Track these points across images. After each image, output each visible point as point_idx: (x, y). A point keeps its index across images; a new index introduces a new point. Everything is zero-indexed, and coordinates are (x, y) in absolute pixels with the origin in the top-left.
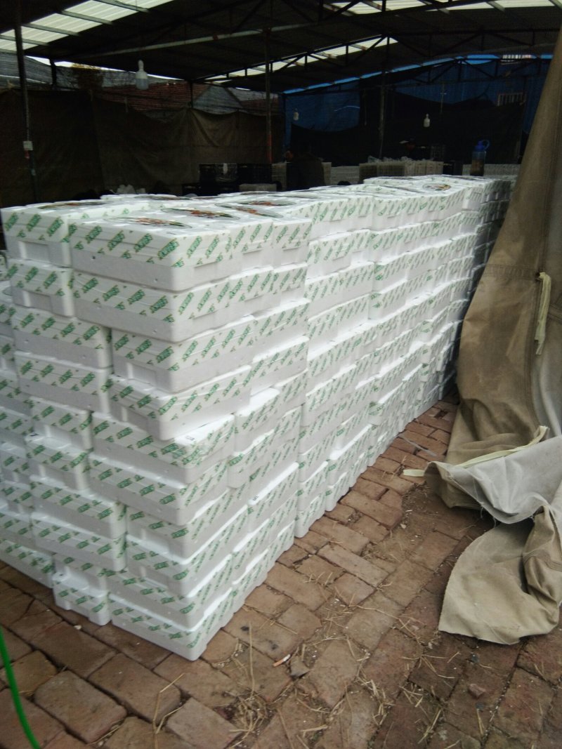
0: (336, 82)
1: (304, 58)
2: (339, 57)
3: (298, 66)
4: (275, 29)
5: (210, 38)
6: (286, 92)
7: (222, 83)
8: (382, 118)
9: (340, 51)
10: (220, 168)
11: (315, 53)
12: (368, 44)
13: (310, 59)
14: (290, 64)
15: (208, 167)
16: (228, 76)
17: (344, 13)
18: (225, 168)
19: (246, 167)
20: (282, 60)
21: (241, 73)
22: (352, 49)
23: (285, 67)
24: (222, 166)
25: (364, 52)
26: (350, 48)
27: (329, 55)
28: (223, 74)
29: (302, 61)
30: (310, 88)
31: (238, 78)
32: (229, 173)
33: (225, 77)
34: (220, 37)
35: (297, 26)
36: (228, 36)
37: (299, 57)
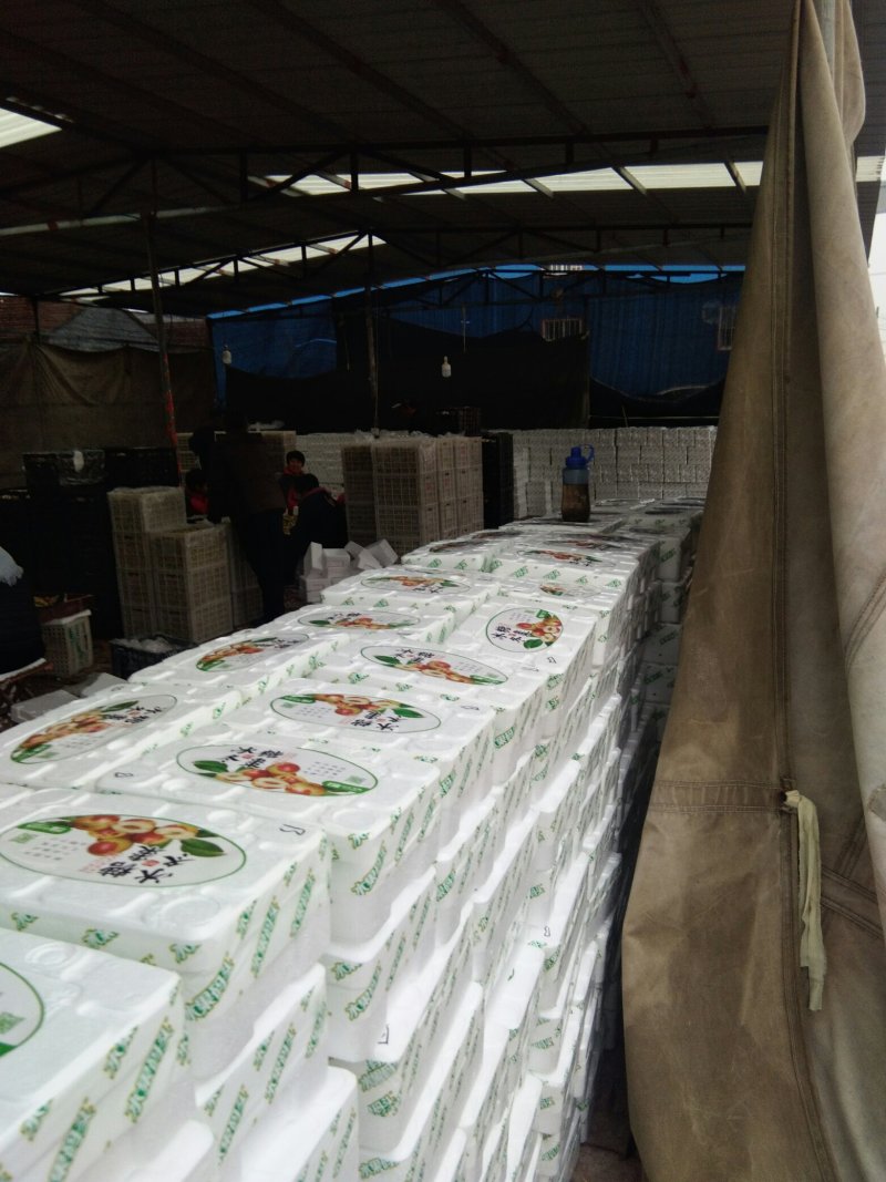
0: (295, 302)
1: (231, 265)
2: (293, 264)
3: (225, 276)
4: (162, 214)
5: (44, 227)
6: (213, 316)
7: (95, 302)
8: (373, 363)
9: (291, 255)
10: (66, 460)
11: (250, 256)
12: (338, 245)
13: (243, 267)
14: (208, 272)
15: (43, 460)
16: (100, 289)
17: (285, 192)
18: (78, 461)
19: (123, 454)
20: (195, 267)
21: (125, 286)
22: (312, 253)
23: (202, 277)
24: (72, 456)
25: (333, 257)
26: (308, 249)
27: (276, 260)
28: (92, 287)
29: (229, 268)
30: (252, 310)
31: (122, 293)
32: (86, 468)
33: (95, 291)
34: (62, 225)
35: (202, 210)
36: (77, 223)
37: (224, 262)
